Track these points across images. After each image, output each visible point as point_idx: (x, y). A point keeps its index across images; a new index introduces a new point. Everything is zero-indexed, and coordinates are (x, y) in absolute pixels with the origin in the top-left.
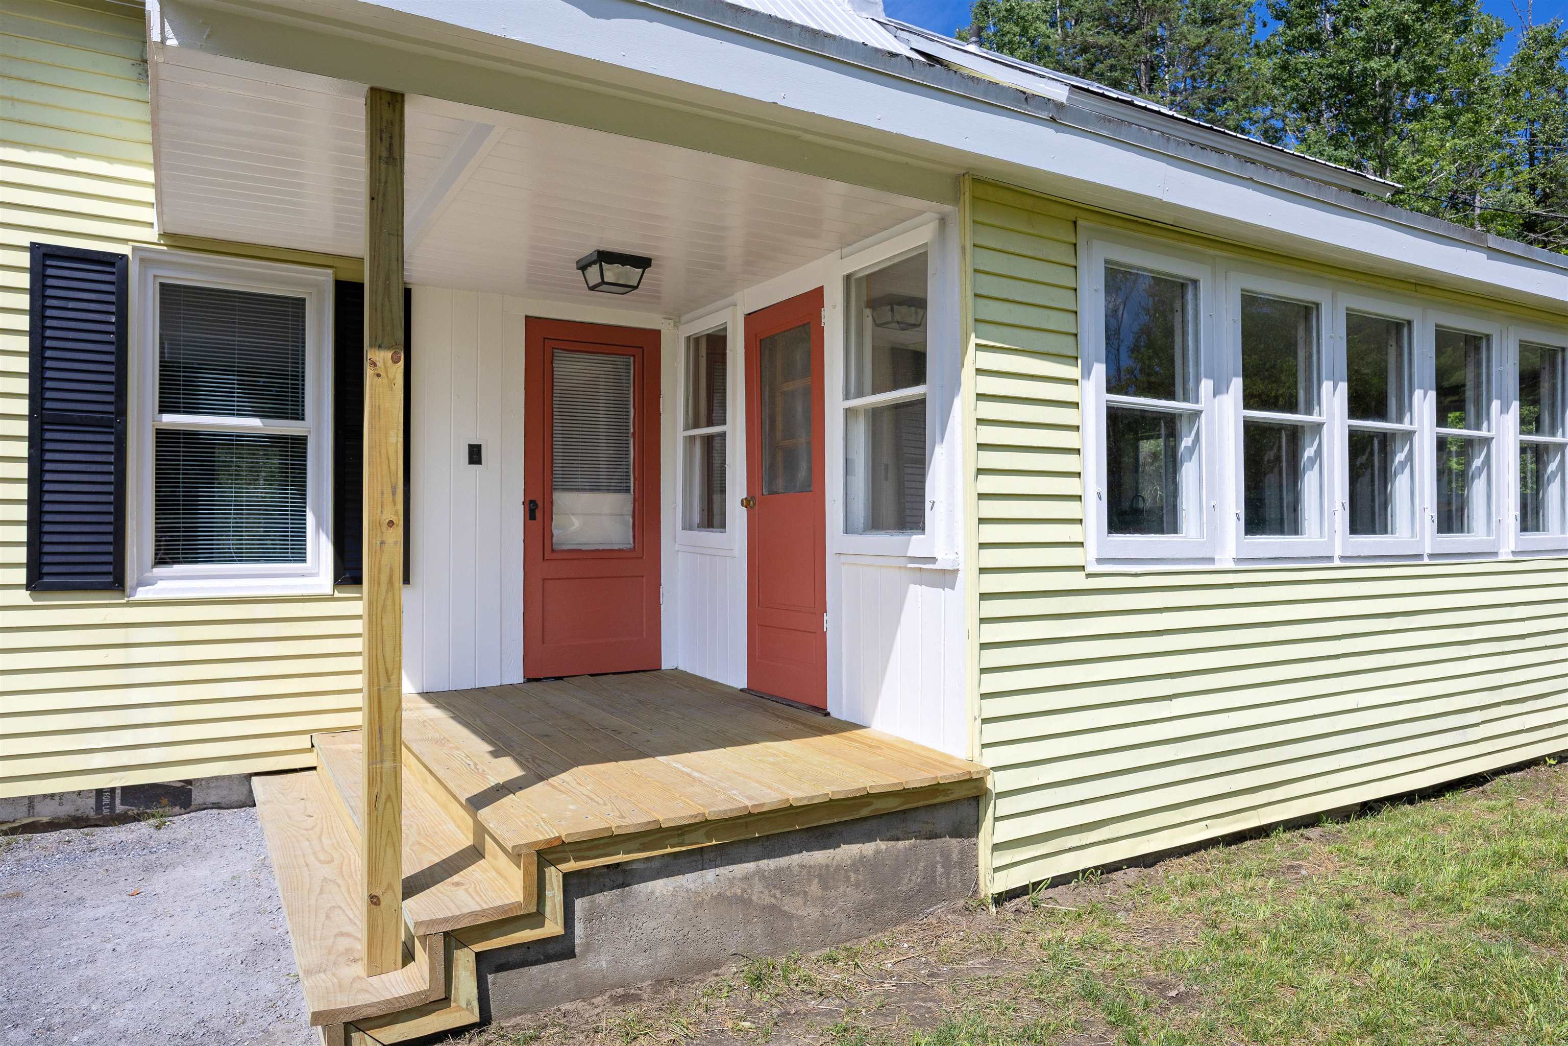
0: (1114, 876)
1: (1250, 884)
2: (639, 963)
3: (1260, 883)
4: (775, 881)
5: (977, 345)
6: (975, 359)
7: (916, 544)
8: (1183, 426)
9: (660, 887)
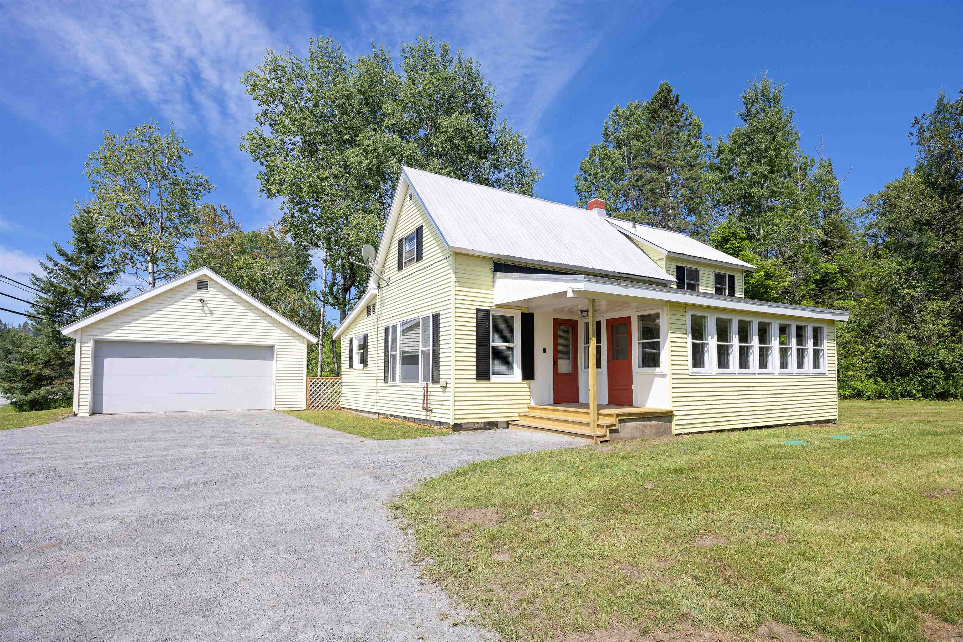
2: (627, 436)
4: (643, 425)
5: (669, 332)
6: (670, 335)
7: (657, 369)
8: (705, 346)
9: (628, 424)
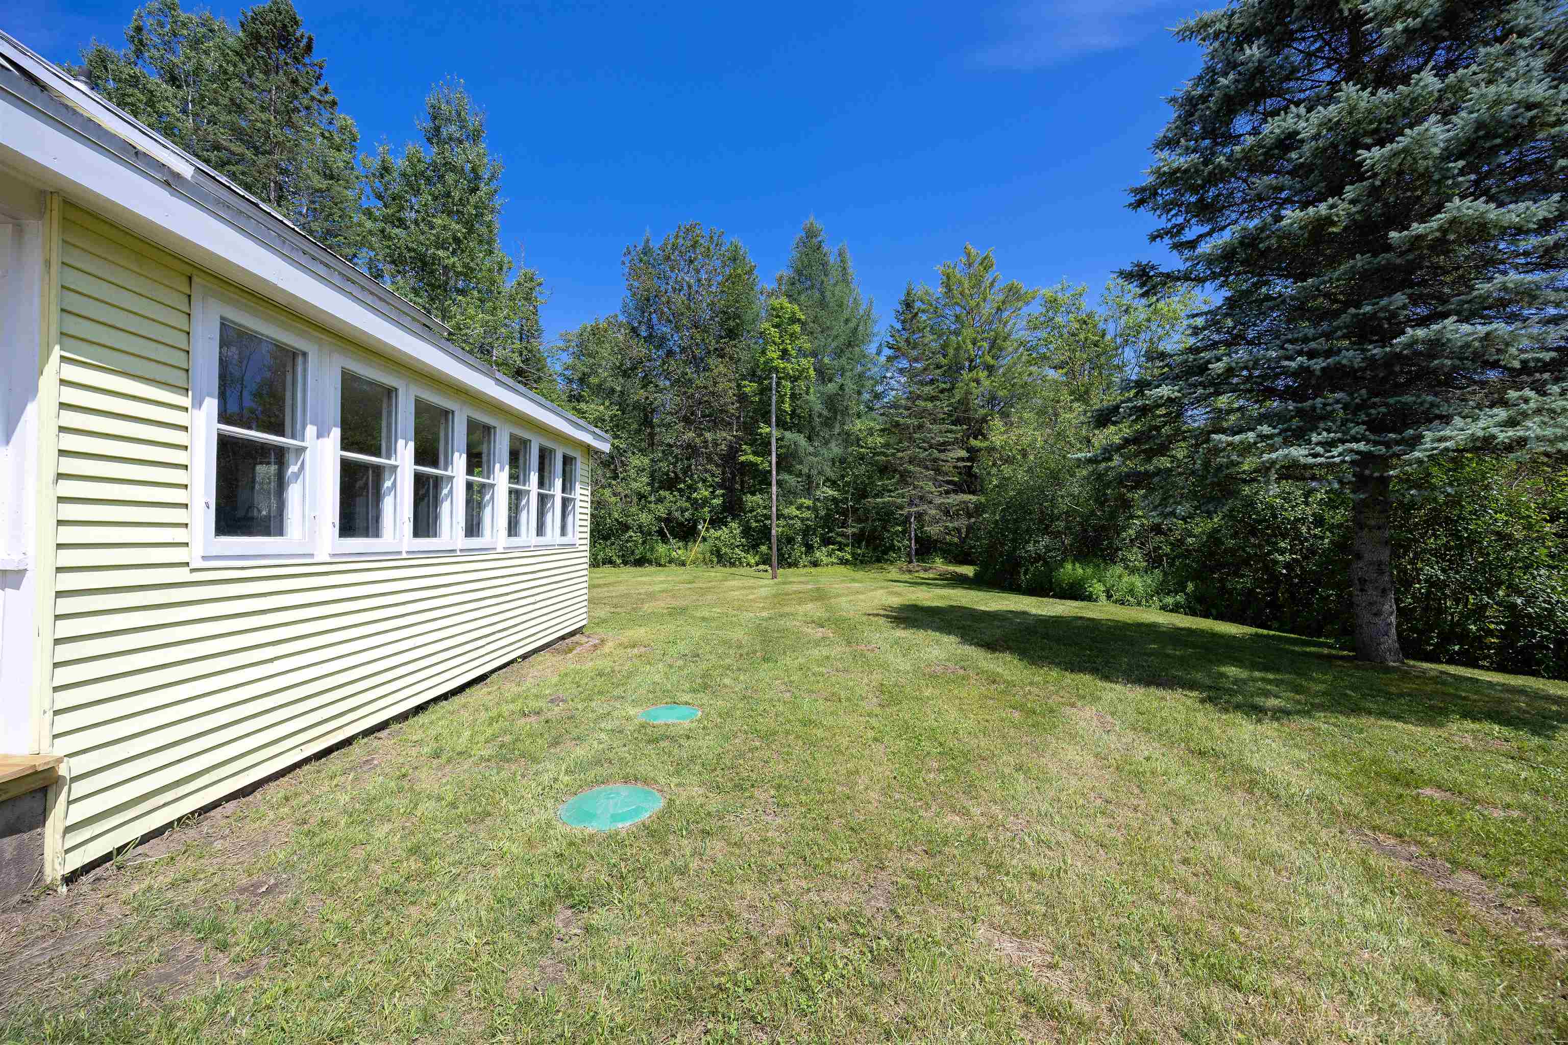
0: (212, 813)
1: (335, 782)
3: (343, 779)
5: (62, 357)
8: (291, 457)
